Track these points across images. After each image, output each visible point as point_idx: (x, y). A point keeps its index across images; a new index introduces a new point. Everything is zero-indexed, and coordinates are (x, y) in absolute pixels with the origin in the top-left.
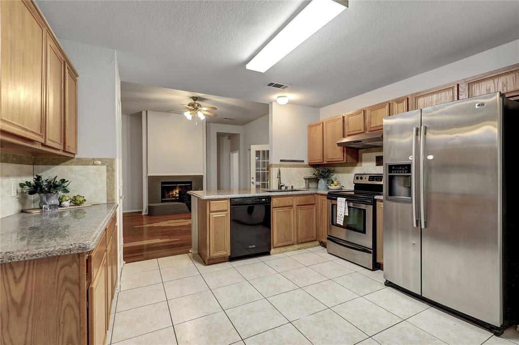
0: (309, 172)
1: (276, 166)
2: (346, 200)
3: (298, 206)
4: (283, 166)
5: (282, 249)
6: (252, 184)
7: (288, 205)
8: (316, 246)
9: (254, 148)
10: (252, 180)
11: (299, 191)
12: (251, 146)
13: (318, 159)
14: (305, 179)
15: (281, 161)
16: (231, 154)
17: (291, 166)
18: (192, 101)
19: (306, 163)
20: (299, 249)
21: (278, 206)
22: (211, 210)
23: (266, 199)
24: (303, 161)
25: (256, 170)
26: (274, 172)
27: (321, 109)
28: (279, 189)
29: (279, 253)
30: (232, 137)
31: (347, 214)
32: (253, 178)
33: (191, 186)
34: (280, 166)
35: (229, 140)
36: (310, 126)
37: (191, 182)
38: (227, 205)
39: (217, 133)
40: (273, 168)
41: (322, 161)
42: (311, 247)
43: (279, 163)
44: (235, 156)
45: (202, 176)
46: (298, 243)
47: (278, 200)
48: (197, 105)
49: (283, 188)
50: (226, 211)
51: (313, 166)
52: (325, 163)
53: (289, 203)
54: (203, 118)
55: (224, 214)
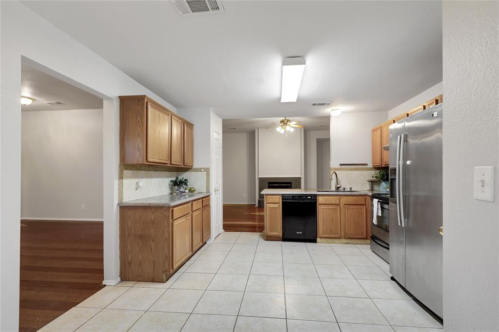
0: (371, 174)
1: (336, 169)
2: (378, 201)
3: (345, 205)
4: (343, 169)
5: (329, 240)
7: (335, 203)
8: (367, 244)
11: (354, 192)
13: (378, 164)
15: (341, 165)
17: (351, 170)
19: (370, 166)
20: (347, 243)
21: (324, 203)
22: (268, 202)
23: (311, 197)
24: (366, 165)
28: (336, 189)
29: (326, 243)
31: (380, 215)
33: (291, 186)
34: (340, 169)
36: (374, 131)
37: (291, 183)
38: (279, 200)
39: (317, 138)
41: (380, 164)
42: (361, 244)
43: (339, 166)
45: (300, 179)
46: (346, 238)
48: (286, 121)
49: (341, 189)
50: (279, 203)
51: (376, 168)
52: (383, 166)
53: (335, 201)
54: (292, 130)
55: (276, 206)
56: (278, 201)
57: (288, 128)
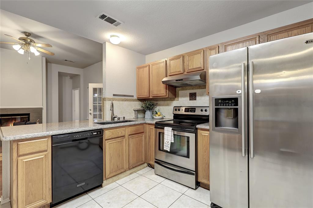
0: (138, 105)
1: (110, 99)
2: (172, 129)
3: (129, 135)
4: (116, 100)
5: (114, 178)
6: (89, 115)
7: (121, 135)
8: (144, 168)
9: (91, 86)
10: (90, 112)
11: (130, 121)
12: (89, 84)
13: (145, 95)
14: (135, 111)
15: (114, 95)
16: (73, 91)
17: (123, 100)
18: (24, 36)
19: (135, 97)
20: (131, 174)
21: (110, 137)
23: (97, 132)
24: (133, 96)
25: (94, 104)
26: (107, 105)
27: (146, 56)
28: (112, 120)
29: (112, 182)
30: (74, 77)
31: (173, 141)
32: (90, 110)
33: (29, 118)
34: (113, 100)
35: (72, 80)
36: (139, 68)
38: (47, 145)
39: (58, 72)
40: (107, 102)
41: (148, 96)
42: (140, 169)
43: (112, 97)
44: (76, 93)
45: (41, 109)
46: (130, 169)
47: (110, 132)
48: (29, 40)
49: (116, 119)
50: (46, 151)
51: (141, 100)
52: (151, 97)
53: (121, 133)
54: (37, 54)
55: (41, 156)
56: (43, 148)
57: (32, 49)
